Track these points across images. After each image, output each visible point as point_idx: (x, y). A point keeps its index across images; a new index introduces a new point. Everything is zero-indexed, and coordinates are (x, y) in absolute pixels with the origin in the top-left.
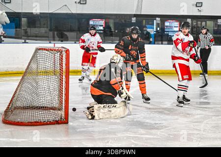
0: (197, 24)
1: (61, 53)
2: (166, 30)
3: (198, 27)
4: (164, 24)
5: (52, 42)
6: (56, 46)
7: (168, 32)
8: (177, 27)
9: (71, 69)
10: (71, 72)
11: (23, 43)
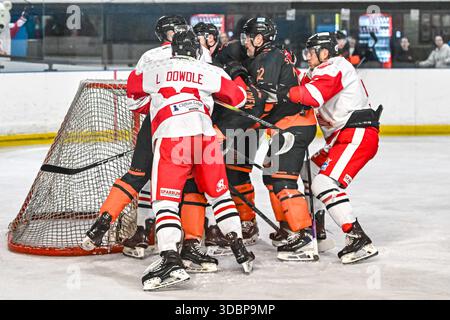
0: (431, 21)
2: (362, 35)
3: (434, 27)
4: (357, 22)
5: (111, 68)
6: (118, 78)
8: (386, 28)
11: (46, 71)
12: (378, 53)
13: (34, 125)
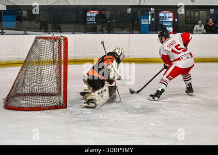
0: (190, 15)
1: (60, 41)
2: (160, 20)
3: (192, 17)
4: (159, 15)
5: (51, 33)
6: (55, 36)
7: (162, 22)
8: (171, 17)
9: (69, 58)
10: (69, 61)
11: (23, 34)
12: (167, 28)
13: (18, 58)
